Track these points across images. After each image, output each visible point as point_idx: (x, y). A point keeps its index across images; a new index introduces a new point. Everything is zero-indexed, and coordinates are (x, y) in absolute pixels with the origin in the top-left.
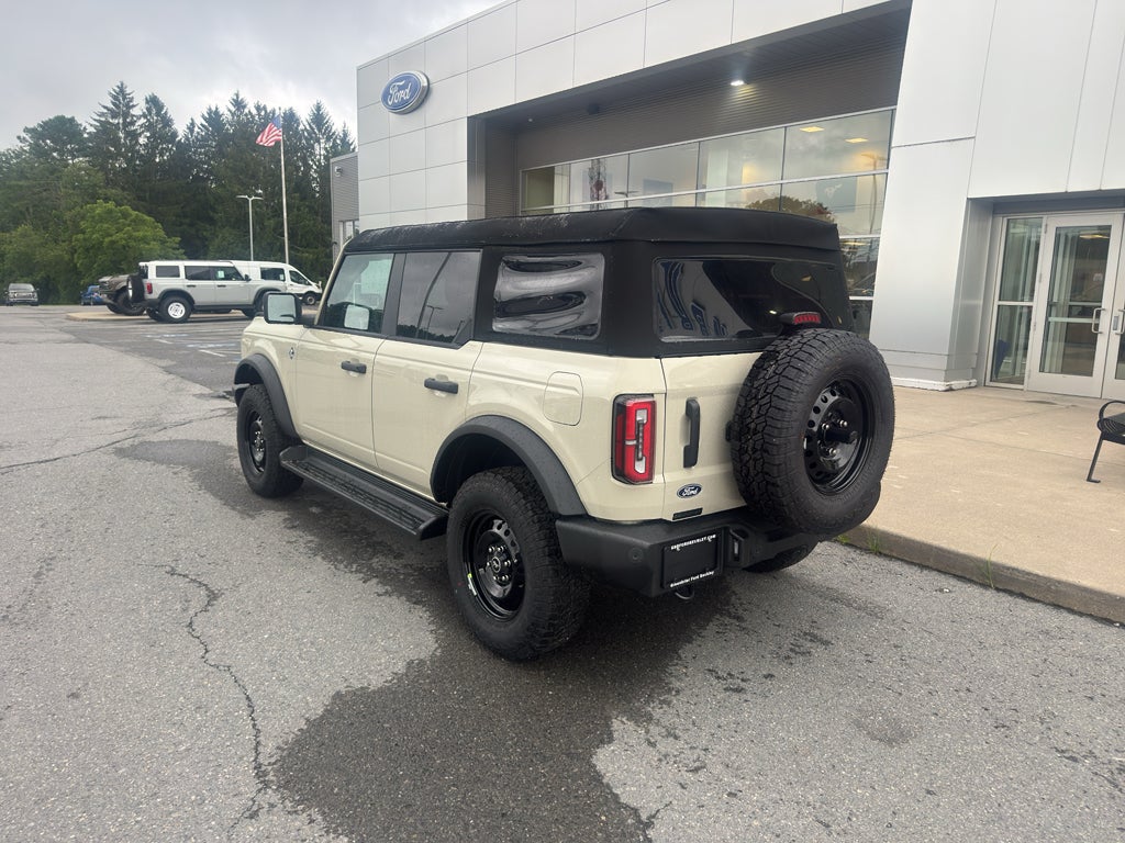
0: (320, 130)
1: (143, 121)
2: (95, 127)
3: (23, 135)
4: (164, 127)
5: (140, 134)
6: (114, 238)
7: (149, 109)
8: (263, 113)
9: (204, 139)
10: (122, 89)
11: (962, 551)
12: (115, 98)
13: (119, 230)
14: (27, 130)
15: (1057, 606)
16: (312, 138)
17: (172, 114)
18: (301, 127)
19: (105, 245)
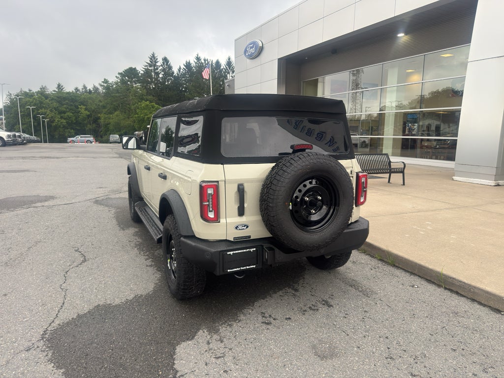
0: (230, 68)
1: (161, 67)
2: (144, 71)
3: (118, 76)
4: (169, 70)
5: (160, 74)
6: (149, 116)
7: (163, 63)
8: (207, 62)
9: (185, 74)
10: (153, 55)
11: (431, 267)
12: (151, 59)
13: (151, 113)
14: (119, 74)
15: (473, 300)
16: (226, 72)
17: (172, 64)
18: (222, 67)
19: (145, 119)
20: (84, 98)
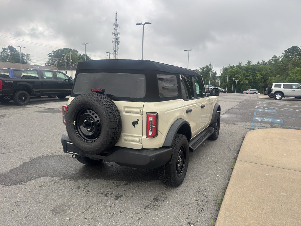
14: (285, 51)
20: (261, 68)
